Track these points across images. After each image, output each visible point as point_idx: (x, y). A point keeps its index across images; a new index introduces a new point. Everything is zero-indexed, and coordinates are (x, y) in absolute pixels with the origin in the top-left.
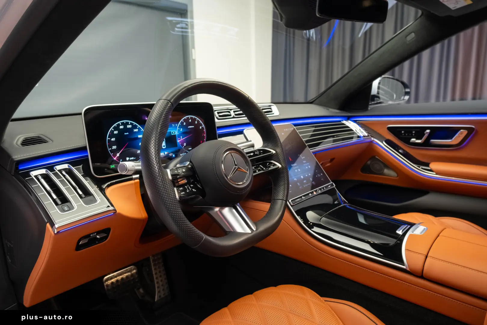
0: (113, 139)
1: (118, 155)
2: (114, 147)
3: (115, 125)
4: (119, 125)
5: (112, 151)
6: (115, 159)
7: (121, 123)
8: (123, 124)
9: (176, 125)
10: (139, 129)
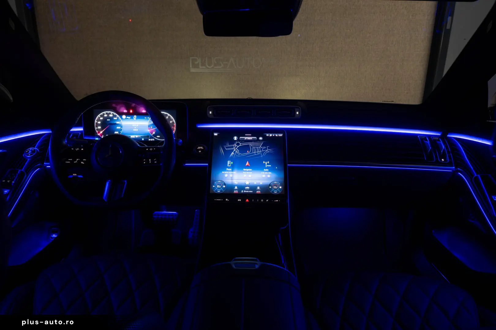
1: (101, 132)
2: (99, 127)
3: (101, 114)
4: (104, 114)
5: (97, 129)
6: (99, 134)
8: (107, 113)
9: (148, 118)
10: (118, 118)
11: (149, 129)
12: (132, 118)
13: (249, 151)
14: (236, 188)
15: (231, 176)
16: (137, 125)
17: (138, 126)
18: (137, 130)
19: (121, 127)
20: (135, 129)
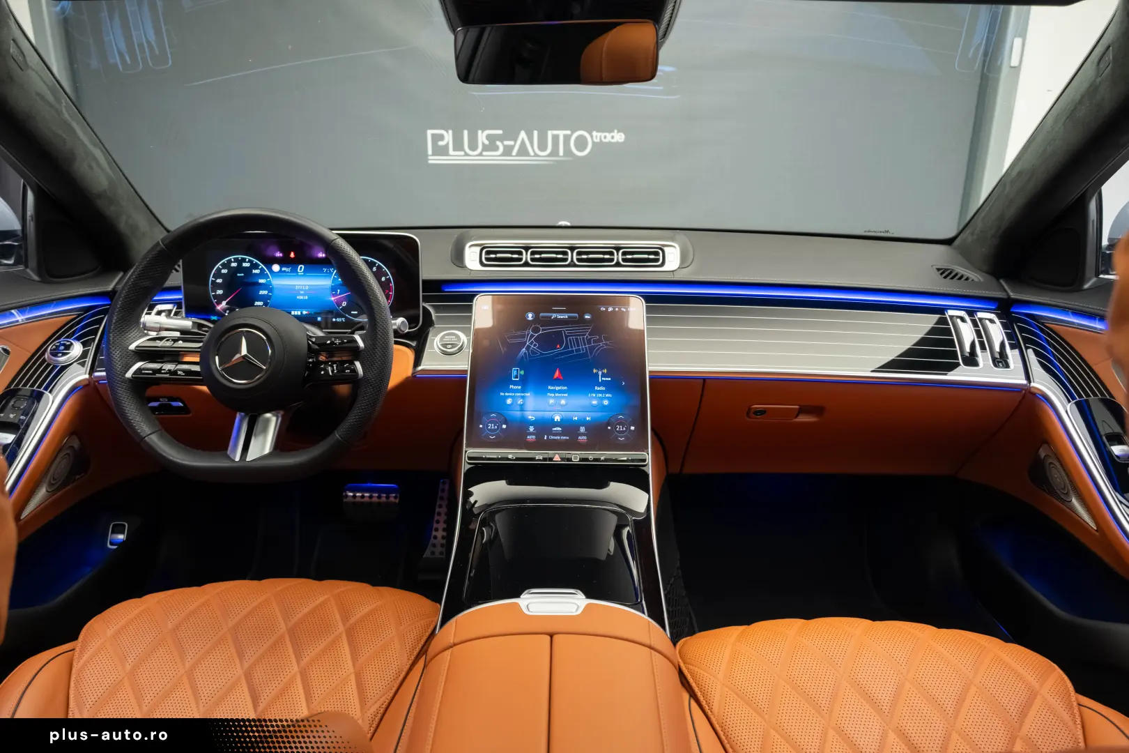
0: (219, 281)
1: (224, 303)
2: (220, 292)
3: (225, 260)
4: (230, 261)
5: (216, 297)
6: (219, 308)
7: (234, 258)
8: (236, 260)
9: (330, 271)
10: (262, 270)
11: (334, 295)
12: (294, 271)
13: (561, 347)
14: (532, 429)
15: (520, 401)
16: (305, 285)
17: (307, 288)
18: (307, 298)
19: (270, 290)
20: (302, 295)
